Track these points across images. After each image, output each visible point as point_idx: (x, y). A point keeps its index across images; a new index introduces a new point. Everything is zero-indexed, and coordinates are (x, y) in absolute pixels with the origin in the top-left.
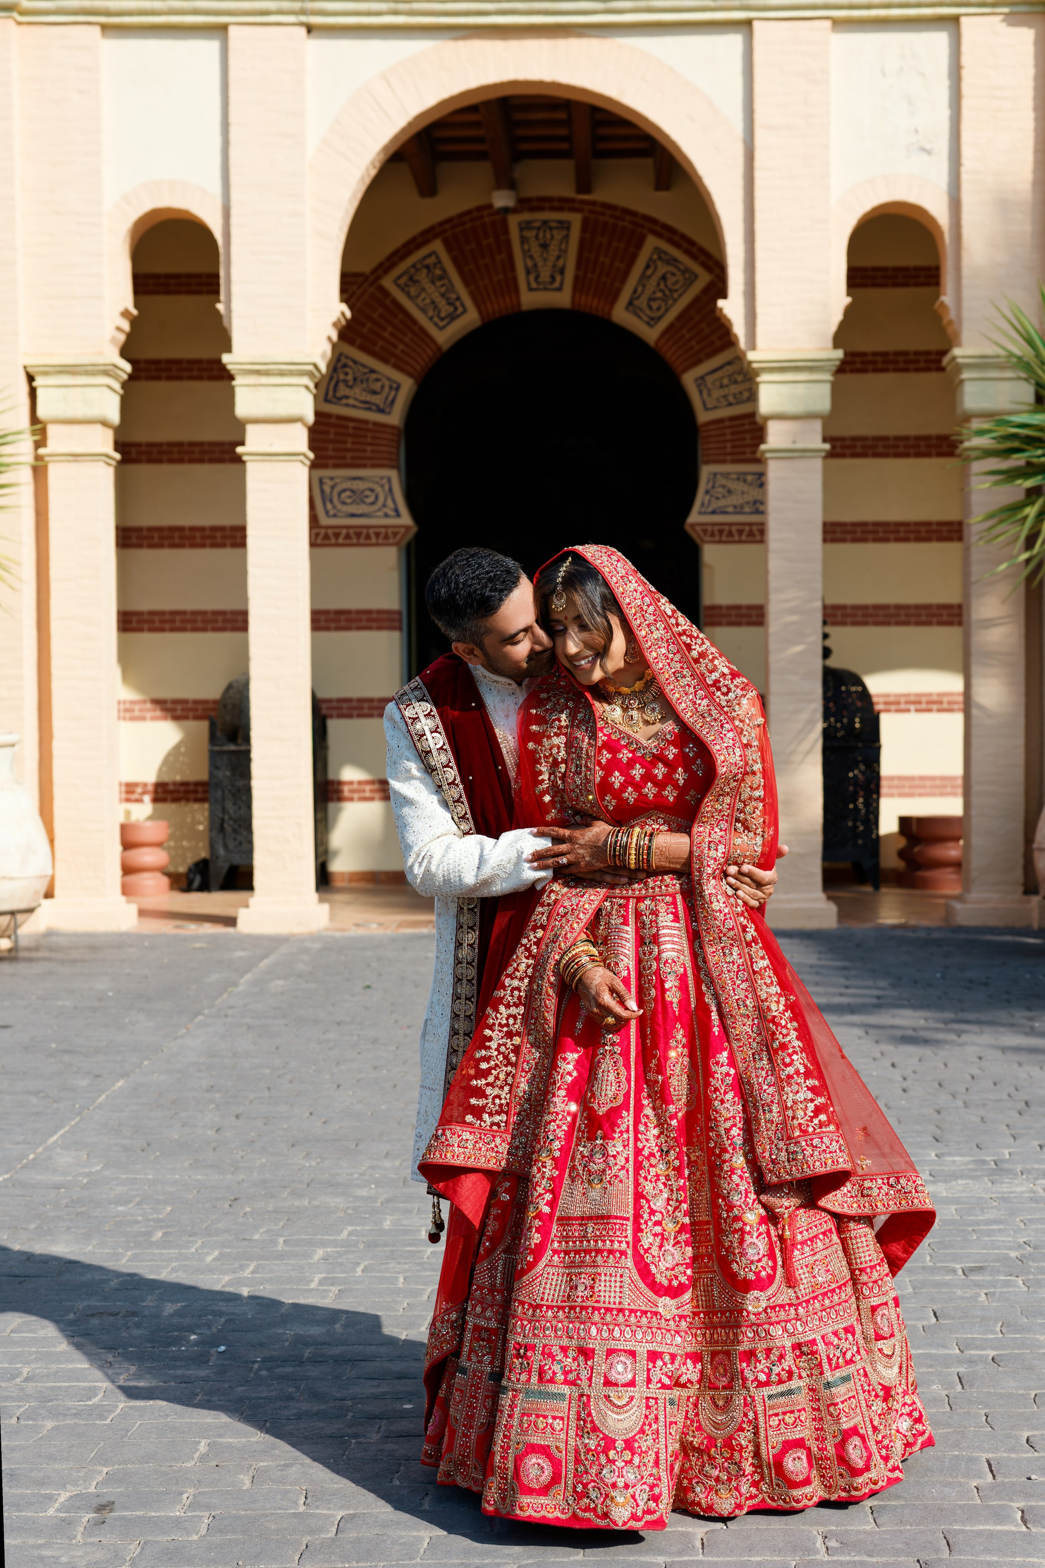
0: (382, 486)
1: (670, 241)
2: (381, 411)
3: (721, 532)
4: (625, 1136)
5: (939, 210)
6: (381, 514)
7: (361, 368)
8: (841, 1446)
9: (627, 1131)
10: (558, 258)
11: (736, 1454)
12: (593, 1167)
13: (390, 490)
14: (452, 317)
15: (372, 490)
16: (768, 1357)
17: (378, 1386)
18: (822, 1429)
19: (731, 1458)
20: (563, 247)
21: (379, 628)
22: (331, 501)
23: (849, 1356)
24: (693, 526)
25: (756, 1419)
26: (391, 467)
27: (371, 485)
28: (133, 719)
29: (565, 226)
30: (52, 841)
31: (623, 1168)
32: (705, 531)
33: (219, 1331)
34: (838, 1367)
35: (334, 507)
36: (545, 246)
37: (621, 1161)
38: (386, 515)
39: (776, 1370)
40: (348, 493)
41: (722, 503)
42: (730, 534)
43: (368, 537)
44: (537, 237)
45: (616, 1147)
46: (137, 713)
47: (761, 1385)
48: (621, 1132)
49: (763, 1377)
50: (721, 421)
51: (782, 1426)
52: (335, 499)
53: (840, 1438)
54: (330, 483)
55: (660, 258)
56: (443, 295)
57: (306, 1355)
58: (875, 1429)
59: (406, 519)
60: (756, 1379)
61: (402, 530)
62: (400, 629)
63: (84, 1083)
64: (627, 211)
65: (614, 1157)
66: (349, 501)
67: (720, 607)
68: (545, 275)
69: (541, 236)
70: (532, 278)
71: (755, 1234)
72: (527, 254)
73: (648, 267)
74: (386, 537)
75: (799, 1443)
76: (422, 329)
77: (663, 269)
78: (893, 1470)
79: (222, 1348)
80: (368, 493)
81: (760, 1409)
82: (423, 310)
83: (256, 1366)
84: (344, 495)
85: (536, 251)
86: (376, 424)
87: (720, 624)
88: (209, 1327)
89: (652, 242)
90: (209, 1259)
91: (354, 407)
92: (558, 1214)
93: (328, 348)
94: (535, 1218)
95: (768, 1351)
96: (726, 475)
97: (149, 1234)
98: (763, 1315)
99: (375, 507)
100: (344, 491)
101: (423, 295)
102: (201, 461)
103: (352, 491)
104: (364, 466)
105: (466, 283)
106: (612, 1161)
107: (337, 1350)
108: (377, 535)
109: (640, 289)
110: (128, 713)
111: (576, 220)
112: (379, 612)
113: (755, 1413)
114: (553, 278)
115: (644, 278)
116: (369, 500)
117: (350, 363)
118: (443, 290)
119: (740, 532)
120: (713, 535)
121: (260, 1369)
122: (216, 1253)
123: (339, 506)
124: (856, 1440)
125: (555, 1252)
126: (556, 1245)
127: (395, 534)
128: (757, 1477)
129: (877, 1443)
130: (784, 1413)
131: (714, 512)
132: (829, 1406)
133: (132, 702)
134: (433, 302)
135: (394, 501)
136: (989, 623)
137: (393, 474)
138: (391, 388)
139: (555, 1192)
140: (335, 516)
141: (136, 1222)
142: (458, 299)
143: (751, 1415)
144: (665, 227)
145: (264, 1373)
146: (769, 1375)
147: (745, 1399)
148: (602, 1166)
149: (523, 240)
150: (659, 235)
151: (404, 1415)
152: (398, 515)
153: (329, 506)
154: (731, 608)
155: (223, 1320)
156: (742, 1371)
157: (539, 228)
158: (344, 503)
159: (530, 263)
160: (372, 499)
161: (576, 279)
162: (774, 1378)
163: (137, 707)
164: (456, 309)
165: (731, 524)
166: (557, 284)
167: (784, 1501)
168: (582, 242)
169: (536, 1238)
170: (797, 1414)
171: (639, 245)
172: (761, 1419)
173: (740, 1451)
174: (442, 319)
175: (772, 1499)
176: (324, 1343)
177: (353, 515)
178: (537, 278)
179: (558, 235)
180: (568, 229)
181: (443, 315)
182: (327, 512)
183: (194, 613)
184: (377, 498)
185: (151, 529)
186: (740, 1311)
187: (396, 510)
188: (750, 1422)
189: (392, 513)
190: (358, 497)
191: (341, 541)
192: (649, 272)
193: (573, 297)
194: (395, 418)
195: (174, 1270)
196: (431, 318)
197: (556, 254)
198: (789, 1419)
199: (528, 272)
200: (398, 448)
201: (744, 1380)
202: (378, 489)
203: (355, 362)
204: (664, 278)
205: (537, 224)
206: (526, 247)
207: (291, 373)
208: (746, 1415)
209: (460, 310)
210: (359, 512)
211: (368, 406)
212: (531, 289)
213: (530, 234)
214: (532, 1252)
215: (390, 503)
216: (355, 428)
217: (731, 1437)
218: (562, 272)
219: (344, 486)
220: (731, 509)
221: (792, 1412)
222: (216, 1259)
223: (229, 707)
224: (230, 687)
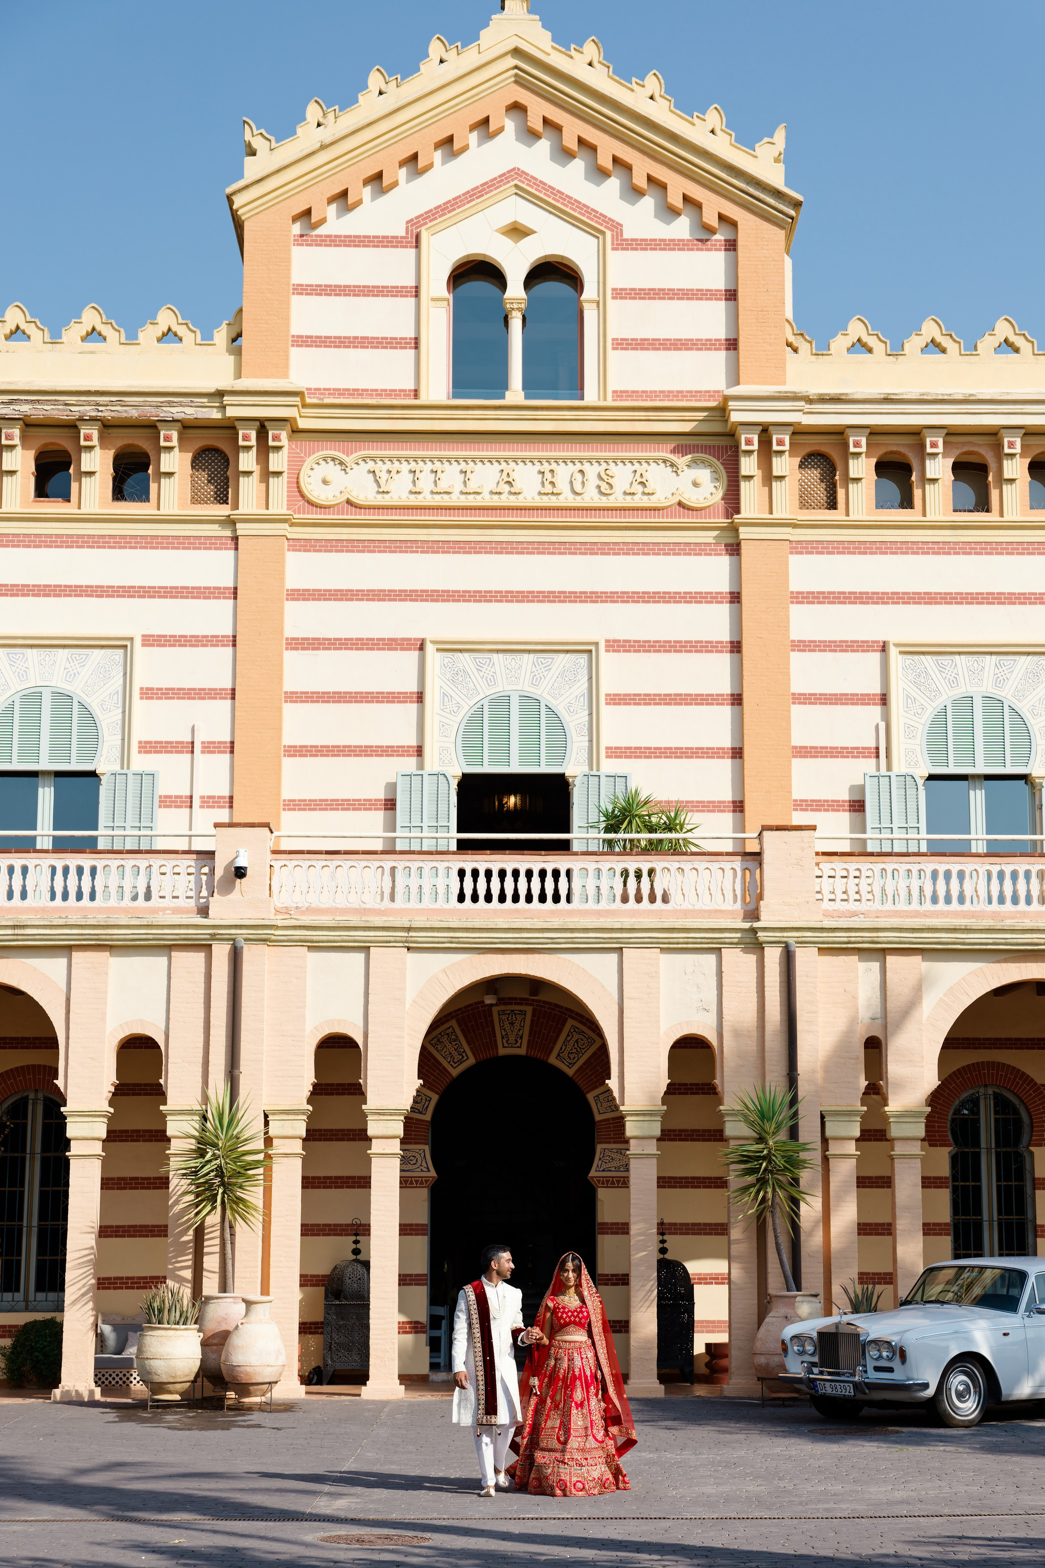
0: (420, 1154)
1: (581, 1022)
2: (420, 1113)
3: (608, 1181)
6: (419, 1170)
10: (519, 1030)
13: (424, 1157)
14: (461, 1062)
15: (415, 1157)
20: (522, 1024)
21: (416, 1234)
24: (592, 1177)
26: (425, 1144)
27: (414, 1154)
29: (524, 1013)
32: (599, 1181)
36: (512, 1024)
38: (422, 1171)
41: (608, 1165)
42: (613, 1183)
43: (411, 1183)
44: (508, 1019)
50: (608, 1120)
55: (575, 1031)
56: (456, 1050)
59: (433, 1173)
61: (430, 1179)
62: (427, 1234)
64: (556, 1005)
67: (607, 1224)
68: (512, 1039)
69: (510, 1018)
70: (505, 1041)
72: (502, 1028)
73: (568, 1036)
74: (422, 1183)
76: (444, 1068)
77: (576, 1037)
80: (412, 1158)
82: (445, 1058)
85: (507, 1025)
86: (418, 1120)
87: (607, 1233)
89: (570, 1022)
96: (611, 1150)
99: (416, 1166)
101: (445, 1049)
104: (410, 1143)
105: (469, 1044)
108: (417, 1182)
109: (564, 1047)
111: (529, 1010)
112: (416, 1224)
114: (516, 1041)
115: (566, 1041)
116: (412, 1162)
118: (456, 1047)
119: (615, 1182)
120: (603, 1183)
127: (427, 1181)
131: (604, 1170)
134: (451, 1053)
135: (426, 1163)
137: (426, 1148)
138: (426, 1100)
142: (464, 1052)
149: (500, 1021)
150: (575, 1019)
152: (429, 1171)
154: (612, 1224)
157: (508, 1015)
159: (504, 1033)
160: (414, 1162)
161: (529, 1041)
164: (463, 1057)
165: (611, 1177)
166: (518, 1044)
168: (532, 1021)
171: (564, 1024)
174: (456, 1064)
178: (508, 1041)
179: (519, 1018)
181: (457, 1062)
184: (417, 1161)
187: (428, 1168)
189: (425, 1170)
190: (407, 1161)
192: (569, 1038)
193: (527, 1051)
194: (428, 1117)
196: (449, 1062)
197: (518, 1028)
199: (503, 1038)
200: (428, 1133)
202: (418, 1156)
204: (577, 1041)
205: (508, 1012)
206: (502, 1024)
209: (465, 1058)
210: (407, 1169)
212: (504, 1047)
213: (503, 1017)
215: (424, 1164)
218: (521, 1038)
220: (613, 1169)
223: (336, 1279)
224: (335, 1268)
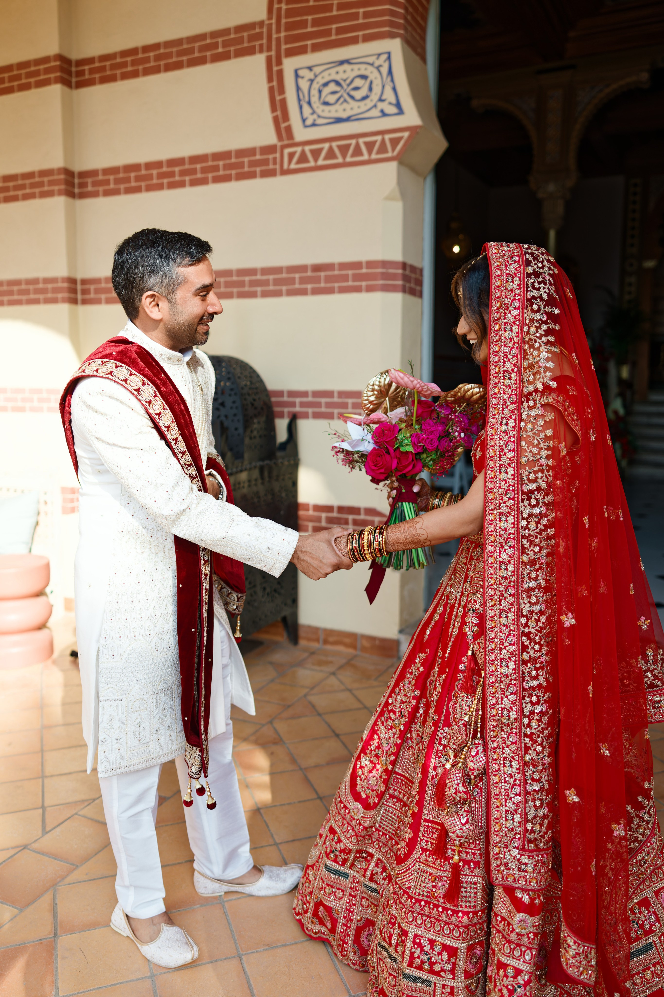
0: (378, 68)
6: (375, 113)
13: (390, 72)
15: (364, 77)
21: (372, 289)
22: (309, 103)
26: (392, 36)
27: (363, 70)
35: (314, 112)
38: (384, 114)
40: (332, 87)
43: (357, 152)
52: (315, 99)
54: (309, 75)
59: (411, 117)
61: (406, 134)
66: (333, 99)
74: (383, 149)
80: (358, 82)
84: (326, 92)
99: (369, 103)
100: (326, 84)
103: (337, 83)
104: (354, 41)
108: (370, 146)
112: (370, 264)
116: (358, 95)
127: (395, 142)
135: (394, 89)
137: (393, 47)
140: (314, 125)
152: (401, 112)
153: (307, 110)
158: (326, 103)
160: (364, 92)
177: (339, 120)
184: (370, 89)
187: (398, 105)
189: (392, 111)
190: (346, 90)
210: (344, 115)
215: (389, 95)
219: (326, 76)
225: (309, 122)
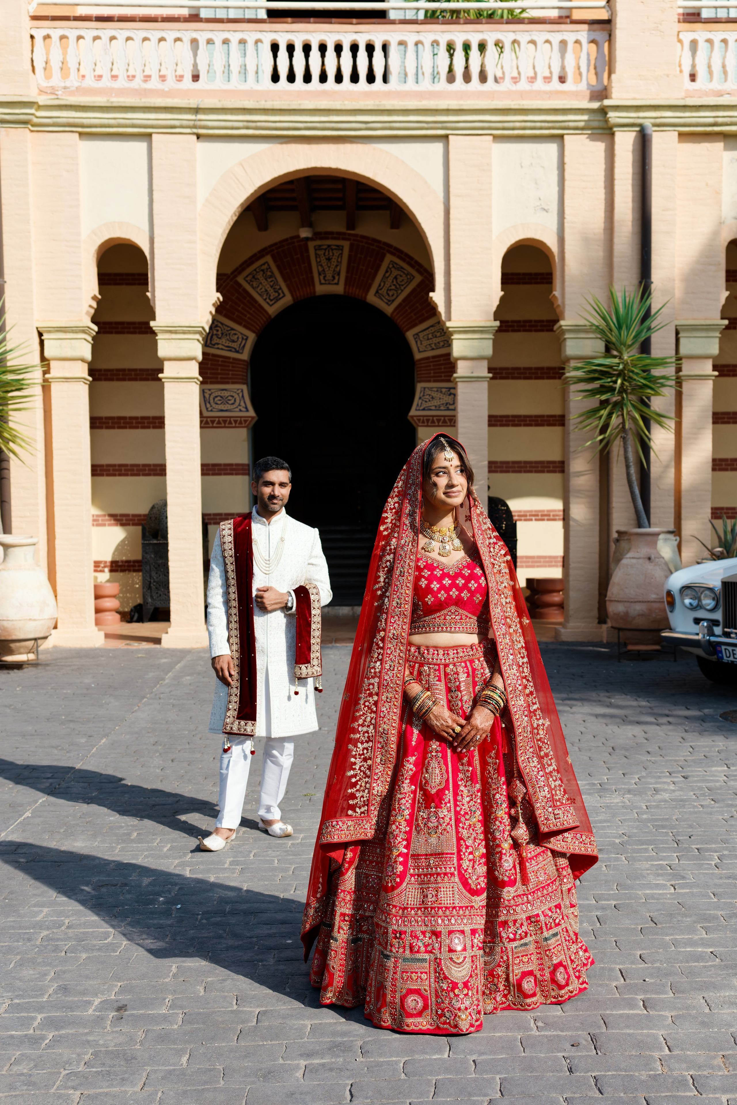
0: (239, 394)
1: (399, 257)
2: (237, 352)
3: (428, 420)
4: (448, 805)
5: (551, 242)
6: (237, 410)
7: (226, 328)
8: (553, 973)
9: (449, 802)
10: (337, 266)
11: (496, 980)
12: (430, 825)
13: (243, 396)
14: (277, 299)
15: (233, 396)
16: (515, 924)
17: (271, 929)
18: (542, 964)
19: (492, 981)
20: (339, 260)
21: (237, 474)
22: (209, 403)
23: (557, 921)
24: (412, 417)
25: (508, 960)
26: (244, 383)
27: (232, 394)
28: (98, 525)
29: (341, 248)
30: (56, 596)
31: (448, 824)
32: (419, 420)
33: (176, 895)
34: (551, 928)
36: (329, 259)
37: (447, 820)
38: (241, 411)
39: (519, 932)
40: (219, 398)
41: (429, 404)
42: (433, 422)
43: (230, 423)
44: (324, 254)
45: (443, 812)
46: (100, 522)
47: (511, 940)
48: (446, 803)
49: (512, 936)
50: (429, 358)
51: (521, 963)
52: (212, 401)
53: (552, 968)
54: (210, 393)
55: (393, 267)
56: (272, 287)
57: (227, 910)
58: (572, 961)
59: (252, 413)
60: (508, 937)
61: (250, 419)
62: (249, 474)
63: (83, 740)
64: (375, 240)
65: (443, 818)
66: (219, 402)
68: (329, 276)
69: (327, 254)
70: (322, 277)
71: (508, 855)
72: (319, 264)
73: (387, 272)
74: (241, 423)
75: (531, 973)
76: (260, 306)
77: (395, 273)
78: (582, 984)
79: (179, 906)
80: (230, 398)
81: (510, 954)
82: (261, 295)
83: (199, 917)
84: (216, 399)
85: (324, 262)
86: (234, 359)
88: (169, 891)
89: (389, 258)
90: (165, 849)
91: (222, 349)
92: (411, 853)
93: (210, 318)
94: (398, 856)
95: (515, 921)
96: (431, 389)
97: (129, 834)
98: (512, 901)
99: (234, 406)
100: (216, 397)
101: (261, 287)
102: (135, 380)
103: (221, 397)
104: (228, 383)
105: (285, 280)
106: (442, 821)
107: (244, 907)
108: (236, 422)
109: (382, 284)
110: (96, 522)
111: (346, 245)
112: (237, 465)
113: (508, 957)
114: (334, 278)
115: (384, 278)
116: (230, 402)
117: (220, 325)
118: (272, 284)
119: (439, 421)
120: (423, 422)
121: (202, 919)
122: (169, 846)
123: (214, 405)
124: (562, 969)
125: (412, 875)
126: (412, 871)
127: (246, 421)
128: (506, 992)
129: (573, 969)
130: (522, 956)
131: (424, 409)
132: (546, 951)
133: (98, 516)
134: (266, 291)
135: (245, 403)
136: (579, 474)
137: (244, 387)
138: (243, 338)
139: (408, 840)
140: (211, 411)
141: (122, 827)
142: (281, 289)
143: (505, 958)
144: (396, 249)
145: (204, 921)
146: (515, 935)
147: (502, 948)
148: (436, 824)
149: (317, 256)
150: (393, 254)
151: (287, 947)
152: (247, 410)
153: (208, 405)
155: (177, 888)
156: (500, 933)
157: (325, 249)
158: (217, 404)
159: (320, 269)
160: (232, 401)
161: (347, 278)
162: (518, 937)
163: (100, 519)
164: (280, 295)
165: (433, 416)
166: (336, 281)
167: (521, 1005)
168: (350, 257)
169: (400, 868)
170: (529, 956)
171: (382, 260)
172: (511, 960)
173: (498, 978)
174: (271, 300)
175: (515, 1004)
176: (237, 902)
177: (222, 411)
178: (325, 277)
179: (336, 253)
180: (342, 250)
181: (272, 298)
182: (207, 409)
183: (132, 465)
184: (235, 401)
185: (107, 418)
186: (500, 899)
187: (246, 408)
188: (504, 962)
189: (244, 409)
190: (225, 400)
191: (215, 425)
192: (388, 275)
193: (345, 288)
194: (245, 356)
195: (146, 857)
196: (265, 300)
197: (335, 264)
198: (525, 959)
199: (320, 274)
200: (247, 373)
201: (501, 938)
202: (236, 396)
203: (222, 324)
204: (396, 278)
205: (324, 247)
206: (318, 260)
207: (189, 332)
208: (502, 958)
209: (283, 295)
210: (226, 409)
211: (230, 349)
212: (321, 284)
213: (320, 252)
214: (398, 876)
215: (242, 404)
216: (222, 361)
217: (493, 970)
218: (339, 274)
219: (216, 394)
220: (433, 408)
221: (527, 955)
222: (169, 850)
223: (153, 519)
224: (153, 507)
225: (210, 409)
